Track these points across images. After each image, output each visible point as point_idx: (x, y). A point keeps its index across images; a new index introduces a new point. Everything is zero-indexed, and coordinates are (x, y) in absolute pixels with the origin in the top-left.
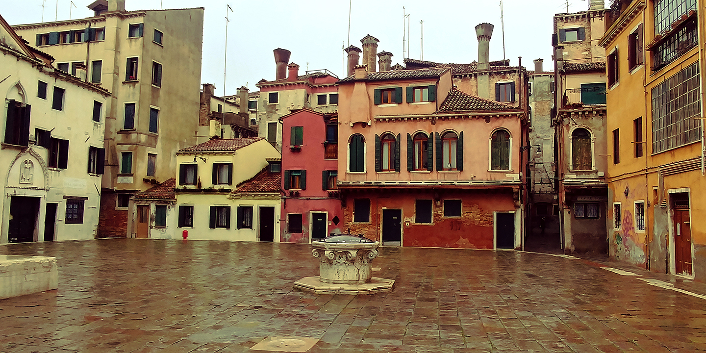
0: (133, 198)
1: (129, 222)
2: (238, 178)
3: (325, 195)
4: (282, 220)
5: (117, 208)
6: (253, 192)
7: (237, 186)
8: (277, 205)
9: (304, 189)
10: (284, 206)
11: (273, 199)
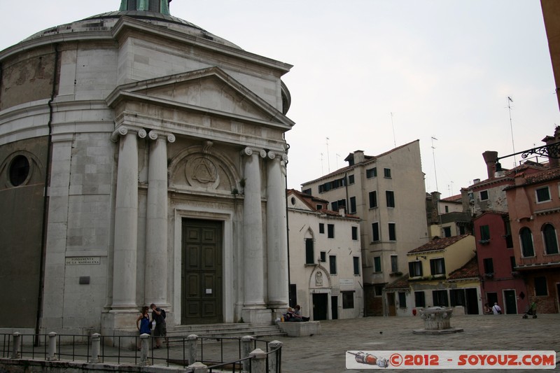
0: (384, 289)
1: (384, 306)
2: (449, 270)
3: (511, 276)
4: (483, 298)
5: (375, 296)
6: (461, 278)
7: (450, 275)
8: (478, 286)
10: (483, 287)
11: (474, 282)
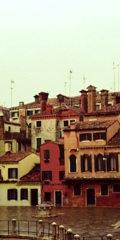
2: (20, 175)
3: (61, 182)
4: (42, 195)
6: (28, 182)
7: (20, 179)
8: (39, 188)
9: (51, 180)
10: (42, 189)
11: (37, 185)
